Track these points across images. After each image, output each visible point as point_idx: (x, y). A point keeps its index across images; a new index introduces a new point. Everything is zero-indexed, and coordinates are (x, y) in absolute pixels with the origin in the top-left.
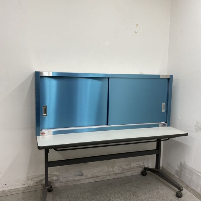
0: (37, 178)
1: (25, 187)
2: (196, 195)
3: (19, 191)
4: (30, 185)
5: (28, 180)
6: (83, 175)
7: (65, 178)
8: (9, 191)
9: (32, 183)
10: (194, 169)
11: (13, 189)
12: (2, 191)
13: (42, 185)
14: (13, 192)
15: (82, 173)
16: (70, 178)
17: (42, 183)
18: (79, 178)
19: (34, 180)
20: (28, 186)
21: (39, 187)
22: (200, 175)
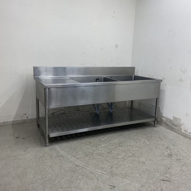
0: (51, 111)
17: (54, 114)
22: (150, 106)
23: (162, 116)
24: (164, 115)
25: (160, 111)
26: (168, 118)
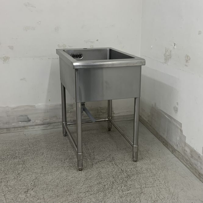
6: (29, 121)
10: (162, 111)
15: (28, 118)
16: (13, 124)
18: (25, 124)
22: (167, 117)
23: (185, 144)
24: (187, 141)
25: (181, 131)
26: (195, 151)
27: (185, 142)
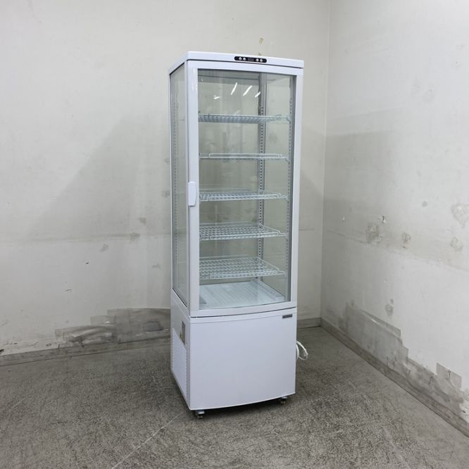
0: (73, 332)
1: (52, 350)
2: (369, 359)
3: (41, 356)
4: (62, 346)
5: (58, 336)
6: (161, 329)
7: (127, 334)
8: (23, 355)
9: (65, 342)
10: (366, 312)
11: (30, 352)
12: (10, 355)
13: (83, 346)
14: (30, 357)
15: (159, 325)
16: (138, 335)
17: (83, 342)
18: (155, 334)
19: (68, 336)
20: (56, 347)
21: (77, 350)
24: (411, 356)
25: (400, 341)
27: (407, 358)
